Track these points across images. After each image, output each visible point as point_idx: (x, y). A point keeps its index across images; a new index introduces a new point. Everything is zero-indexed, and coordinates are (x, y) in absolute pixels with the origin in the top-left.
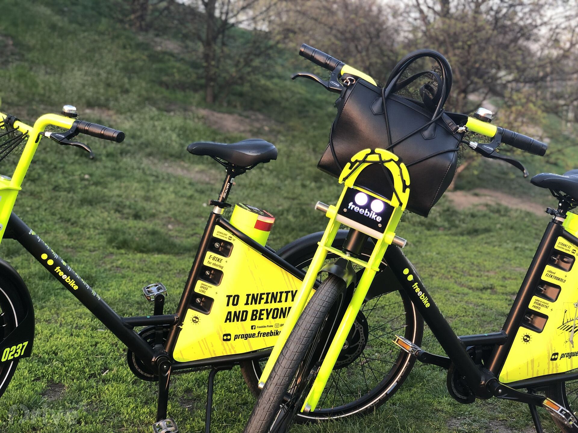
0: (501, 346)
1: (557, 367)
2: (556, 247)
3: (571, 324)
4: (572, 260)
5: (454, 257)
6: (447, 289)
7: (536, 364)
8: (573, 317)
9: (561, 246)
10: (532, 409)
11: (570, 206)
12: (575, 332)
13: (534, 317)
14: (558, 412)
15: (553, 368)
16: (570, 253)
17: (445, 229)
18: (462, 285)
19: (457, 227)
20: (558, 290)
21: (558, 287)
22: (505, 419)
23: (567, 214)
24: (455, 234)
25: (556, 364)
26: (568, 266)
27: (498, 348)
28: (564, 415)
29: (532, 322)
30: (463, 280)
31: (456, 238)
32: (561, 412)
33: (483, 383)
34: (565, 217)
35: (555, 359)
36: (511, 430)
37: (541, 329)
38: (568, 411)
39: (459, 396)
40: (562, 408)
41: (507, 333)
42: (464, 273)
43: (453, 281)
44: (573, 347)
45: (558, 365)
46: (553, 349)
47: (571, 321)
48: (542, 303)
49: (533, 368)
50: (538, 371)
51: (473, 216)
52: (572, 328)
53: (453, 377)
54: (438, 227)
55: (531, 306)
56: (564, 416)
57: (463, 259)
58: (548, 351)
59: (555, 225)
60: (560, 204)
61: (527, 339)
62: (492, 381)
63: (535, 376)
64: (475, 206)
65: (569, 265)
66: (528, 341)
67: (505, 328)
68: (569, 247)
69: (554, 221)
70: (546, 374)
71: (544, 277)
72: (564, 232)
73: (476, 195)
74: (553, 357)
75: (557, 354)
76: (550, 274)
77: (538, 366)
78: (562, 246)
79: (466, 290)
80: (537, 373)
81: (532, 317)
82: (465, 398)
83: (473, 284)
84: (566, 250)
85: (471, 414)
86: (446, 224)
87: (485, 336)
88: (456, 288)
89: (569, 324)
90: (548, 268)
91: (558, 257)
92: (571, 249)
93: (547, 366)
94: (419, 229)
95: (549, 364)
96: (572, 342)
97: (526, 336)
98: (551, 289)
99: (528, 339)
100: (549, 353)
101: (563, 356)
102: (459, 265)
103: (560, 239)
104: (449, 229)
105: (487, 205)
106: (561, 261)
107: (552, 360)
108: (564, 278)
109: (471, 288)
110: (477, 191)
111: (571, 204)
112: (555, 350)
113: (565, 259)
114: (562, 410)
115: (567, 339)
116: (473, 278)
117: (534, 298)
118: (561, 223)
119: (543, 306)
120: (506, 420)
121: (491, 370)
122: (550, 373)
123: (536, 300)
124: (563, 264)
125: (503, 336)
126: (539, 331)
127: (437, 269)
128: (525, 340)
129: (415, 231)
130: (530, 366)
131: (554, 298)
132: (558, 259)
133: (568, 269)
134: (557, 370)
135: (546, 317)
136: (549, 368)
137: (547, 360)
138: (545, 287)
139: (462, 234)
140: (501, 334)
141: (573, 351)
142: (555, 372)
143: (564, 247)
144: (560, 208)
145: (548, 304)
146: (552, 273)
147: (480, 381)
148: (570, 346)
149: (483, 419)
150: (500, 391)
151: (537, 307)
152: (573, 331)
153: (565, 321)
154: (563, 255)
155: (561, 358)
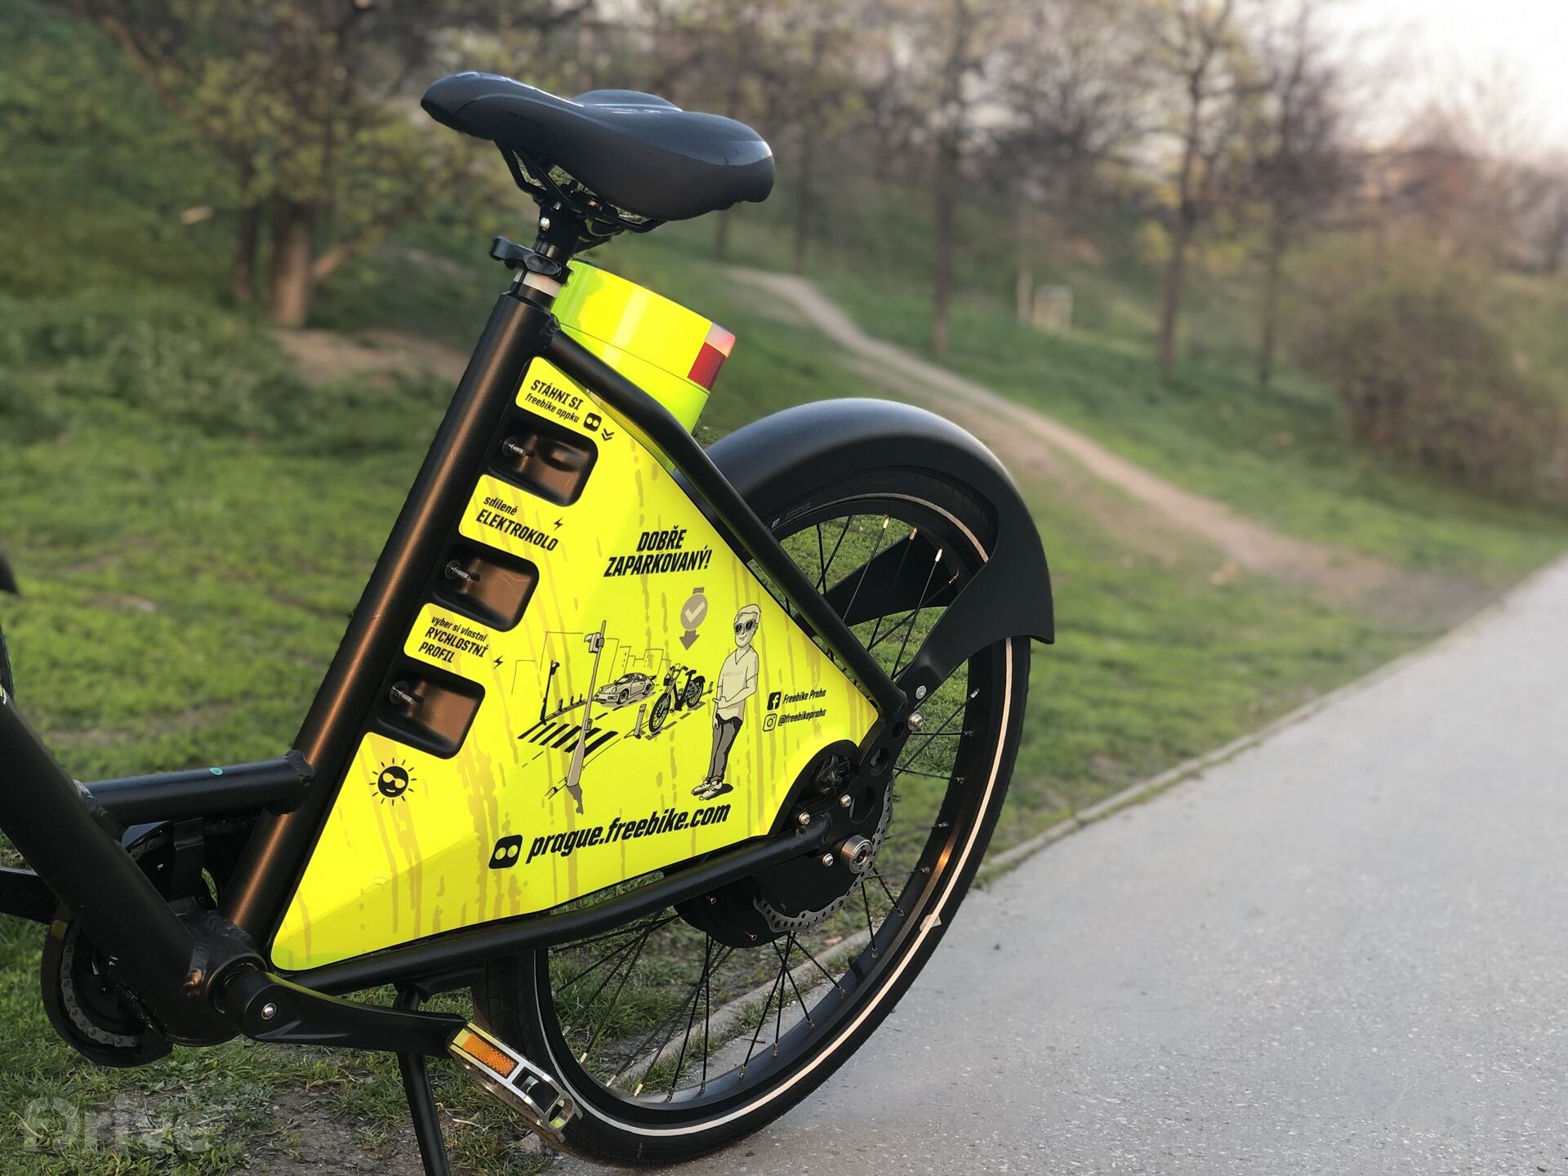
0: (285, 818)
1: (514, 890)
2: (522, 401)
3: (577, 717)
4: (585, 456)
5: (280, 518)
6: (234, 611)
7: (429, 886)
8: (581, 689)
9: (541, 397)
10: (411, 1070)
11: (587, 235)
12: (588, 750)
13: (426, 692)
14: (508, 1083)
15: (499, 898)
16: (578, 428)
17: (262, 434)
18: (288, 600)
19: (299, 431)
20: (526, 580)
21: (528, 570)
22: (335, 1079)
23: (571, 264)
24: (293, 453)
25: (513, 880)
26: (564, 482)
27: (273, 824)
28: (531, 1094)
29: (417, 711)
30: (295, 585)
31: (294, 464)
32: (519, 1082)
33: (197, 977)
34: (562, 278)
35: (509, 862)
36: (352, 1125)
37: (455, 740)
38: (547, 1078)
39: (100, 1036)
40: (524, 1063)
41: (311, 761)
42: (301, 564)
43: (260, 586)
44: (580, 810)
45: (520, 884)
46: (501, 820)
47: (573, 706)
48: (459, 635)
49: (416, 903)
50: (438, 912)
51: (352, 402)
52: (577, 735)
53: (68, 960)
54: (242, 431)
55: (413, 647)
56: (528, 1100)
57: (302, 525)
58: (480, 827)
59: (523, 306)
60: (545, 222)
61: (392, 783)
62: (236, 970)
63: (427, 931)
64: (362, 376)
65: (572, 478)
66: (399, 792)
67: (302, 742)
68: (576, 404)
69: (518, 291)
70: (472, 920)
71: (470, 527)
72: (556, 341)
73: (368, 345)
74: (501, 853)
75: (517, 840)
76: (494, 511)
77: (440, 894)
78: (548, 399)
79: (297, 615)
80: (437, 922)
81: (418, 692)
82: (128, 1042)
83: (325, 598)
84: (562, 413)
85: (208, 1068)
86: (269, 423)
87: (215, 777)
88: (268, 608)
89: (566, 718)
90: (488, 487)
91: (530, 447)
92: (582, 413)
93: (475, 891)
94: (181, 432)
95: (482, 881)
96: (576, 791)
97: (389, 771)
98: (502, 575)
99: (399, 783)
100: (483, 839)
101: (540, 846)
102: (290, 541)
103: (540, 369)
104: (277, 437)
105: (396, 376)
106: (541, 463)
107: (495, 864)
108: (550, 532)
109: (315, 609)
110: (373, 335)
111: (589, 224)
112: (507, 825)
113: (559, 456)
114: (525, 1073)
115: (558, 779)
116: (326, 580)
117: (428, 614)
118: (547, 300)
119: (462, 645)
120: (337, 1084)
121: (237, 920)
122: (489, 917)
123: (436, 621)
124: (550, 477)
125: (298, 774)
126: (444, 748)
127: (217, 552)
128: (383, 787)
129: (166, 439)
130: (405, 893)
131: (510, 614)
132: (531, 454)
133: (567, 493)
134: (516, 905)
135: (474, 692)
136: (482, 900)
137: (476, 866)
138: (473, 570)
139: (315, 453)
140: (286, 767)
141: (579, 827)
142: (506, 913)
143: (556, 403)
144: (545, 236)
145: (482, 638)
146: (503, 507)
147: (184, 973)
148: (568, 806)
149: (249, 1087)
150: (268, 1010)
151: (439, 652)
152: (580, 749)
153: (552, 708)
154: (552, 436)
155: (532, 854)
